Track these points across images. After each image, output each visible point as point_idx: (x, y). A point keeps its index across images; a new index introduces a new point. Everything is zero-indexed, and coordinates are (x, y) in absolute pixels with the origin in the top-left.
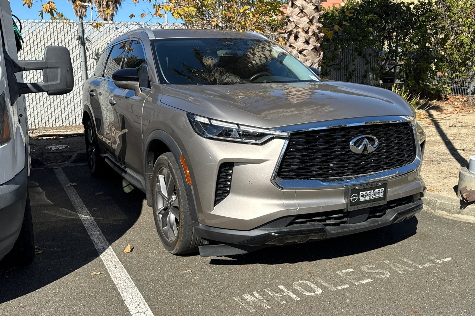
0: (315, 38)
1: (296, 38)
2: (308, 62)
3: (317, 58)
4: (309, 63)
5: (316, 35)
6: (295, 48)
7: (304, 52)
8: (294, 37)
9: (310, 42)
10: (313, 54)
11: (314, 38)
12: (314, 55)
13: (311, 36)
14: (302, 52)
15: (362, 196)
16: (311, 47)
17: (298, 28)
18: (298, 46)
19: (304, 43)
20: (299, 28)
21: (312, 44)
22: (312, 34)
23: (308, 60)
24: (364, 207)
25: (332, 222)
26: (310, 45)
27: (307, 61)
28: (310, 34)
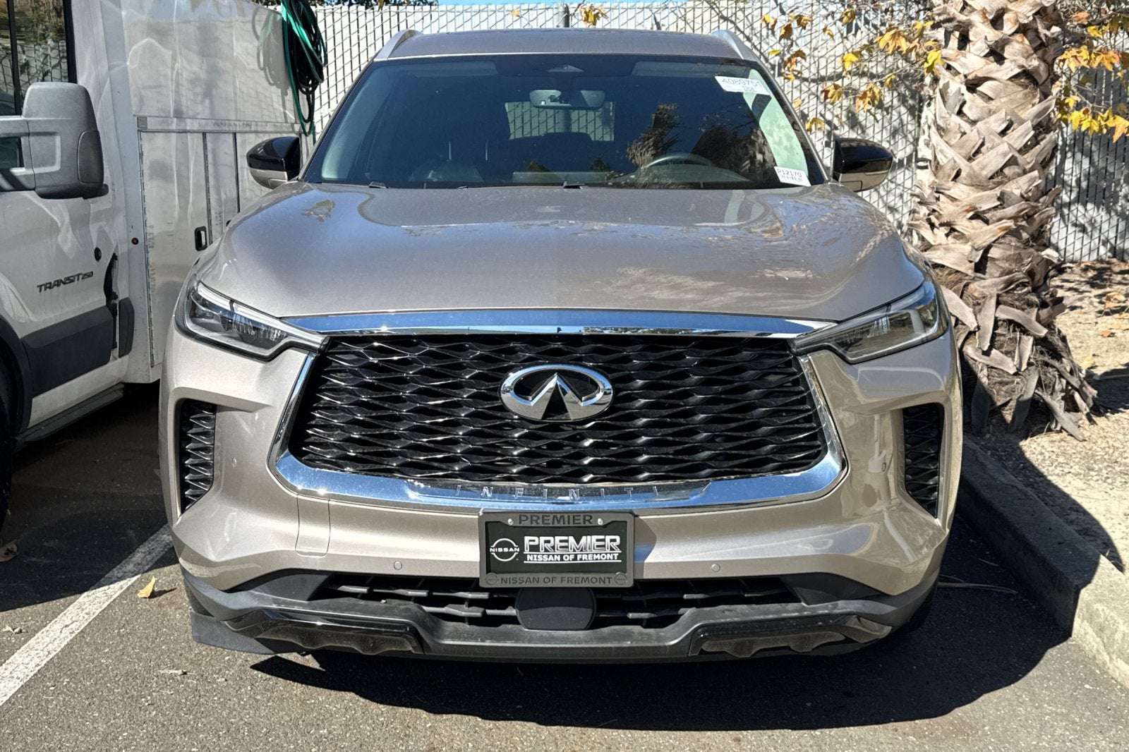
0: (1027, 42)
1: (962, 40)
2: (993, 118)
3: (1033, 105)
4: (996, 121)
5: (1031, 34)
6: (959, 73)
7: (985, 88)
8: (959, 39)
9: (1005, 55)
10: (1018, 92)
11: (1022, 42)
12: (1020, 95)
13: (1013, 34)
14: (979, 85)
15: (535, 548)
16: (1010, 69)
17: (971, 12)
18: (967, 68)
19: (986, 56)
20: (973, 10)
21: (1015, 61)
22: (1013, 30)
23: (994, 113)
24: (541, 585)
25: (463, 611)
26: (1007, 63)
27: (991, 113)
28: (1009, 28)
